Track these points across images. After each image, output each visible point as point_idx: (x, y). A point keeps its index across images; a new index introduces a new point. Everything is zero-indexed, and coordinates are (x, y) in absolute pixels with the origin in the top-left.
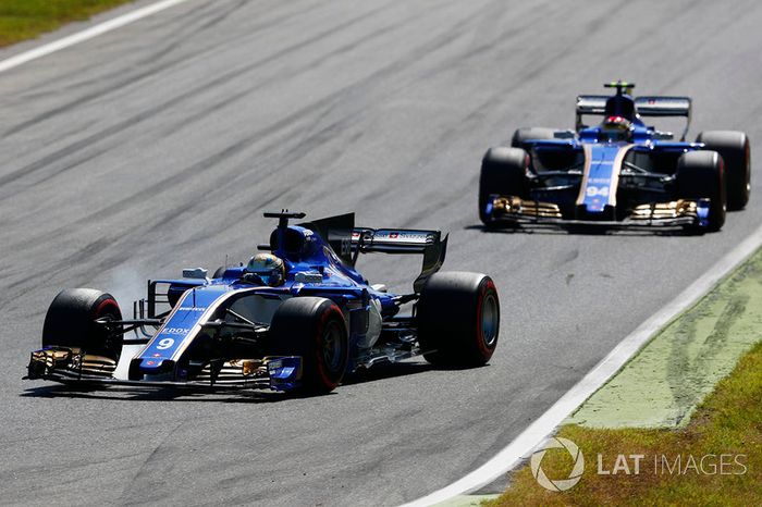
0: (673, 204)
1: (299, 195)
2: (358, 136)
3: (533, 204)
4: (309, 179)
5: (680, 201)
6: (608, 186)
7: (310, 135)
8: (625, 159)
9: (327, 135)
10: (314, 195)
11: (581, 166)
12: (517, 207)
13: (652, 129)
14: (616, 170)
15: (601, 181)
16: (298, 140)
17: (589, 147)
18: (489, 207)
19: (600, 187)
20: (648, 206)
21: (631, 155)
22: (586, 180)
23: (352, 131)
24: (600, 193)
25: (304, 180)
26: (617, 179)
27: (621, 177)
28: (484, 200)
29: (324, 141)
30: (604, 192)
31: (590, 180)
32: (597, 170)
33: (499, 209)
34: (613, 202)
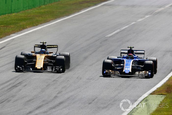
0: (143, 72)
1: (11, 100)
2: (26, 85)
3: (114, 71)
4: (13, 96)
5: (145, 71)
6: (130, 68)
7: (13, 85)
8: (133, 62)
9: (18, 85)
10: (14, 100)
11: (124, 64)
12: (110, 72)
13: (138, 56)
14: (131, 64)
15: (128, 67)
16: (10, 86)
17: (125, 60)
18: (105, 72)
19: (128, 68)
20: (138, 72)
21: (134, 61)
22: (125, 67)
23: (24, 84)
24: (128, 69)
25: (12, 96)
26: (131, 66)
27: (132, 66)
28: (103, 70)
29: (17, 87)
30: (129, 69)
31: (126, 67)
32: (127, 65)
33: (107, 72)
34: (131, 71)
